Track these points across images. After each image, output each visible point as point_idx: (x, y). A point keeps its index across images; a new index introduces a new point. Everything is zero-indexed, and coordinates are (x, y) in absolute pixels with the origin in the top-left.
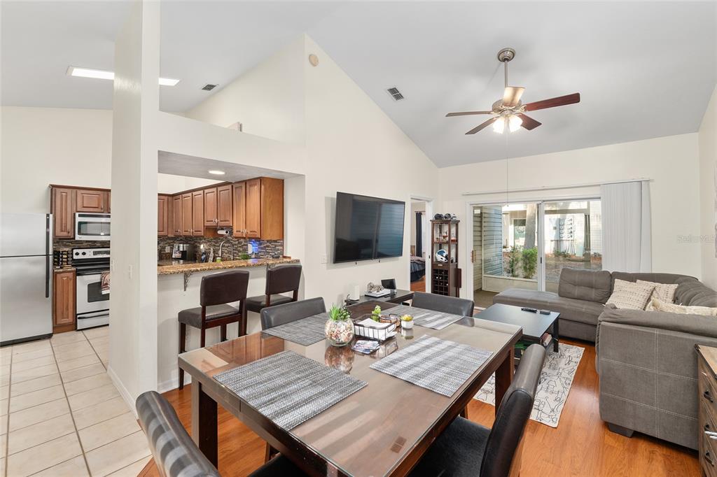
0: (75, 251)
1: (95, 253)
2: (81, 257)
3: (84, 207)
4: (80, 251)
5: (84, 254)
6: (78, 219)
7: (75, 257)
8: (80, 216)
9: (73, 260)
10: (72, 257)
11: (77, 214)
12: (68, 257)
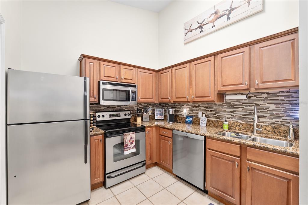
0: (98, 114)
1: (110, 116)
2: (101, 119)
3: (105, 76)
4: (101, 114)
5: (103, 116)
6: (102, 87)
7: (98, 119)
8: (104, 83)
9: (97, 121)
10: (96, 119)
11: (101, 82)
12: (93, 120)
